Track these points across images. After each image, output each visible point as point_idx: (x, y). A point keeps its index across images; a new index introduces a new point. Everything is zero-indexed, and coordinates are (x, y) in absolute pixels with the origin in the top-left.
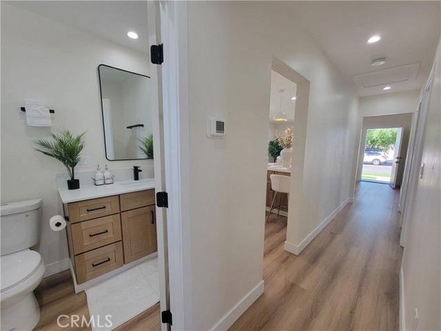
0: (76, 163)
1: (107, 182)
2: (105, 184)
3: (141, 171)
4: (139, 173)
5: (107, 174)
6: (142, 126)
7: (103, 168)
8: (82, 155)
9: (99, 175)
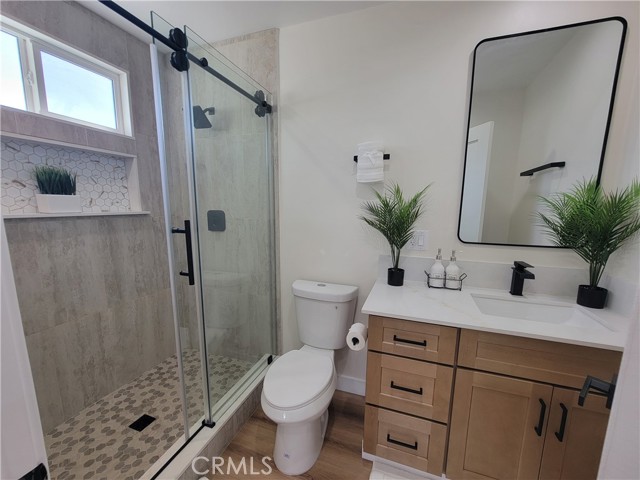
0: (405, 242)
1: (450, 284)
2: (445, 287)
3: (532, 277)
4: (527, 281)
5: (453, 270)
6: (561, 165)
7: (446, 257)
8: (417, 228)
9: (437, 269)
